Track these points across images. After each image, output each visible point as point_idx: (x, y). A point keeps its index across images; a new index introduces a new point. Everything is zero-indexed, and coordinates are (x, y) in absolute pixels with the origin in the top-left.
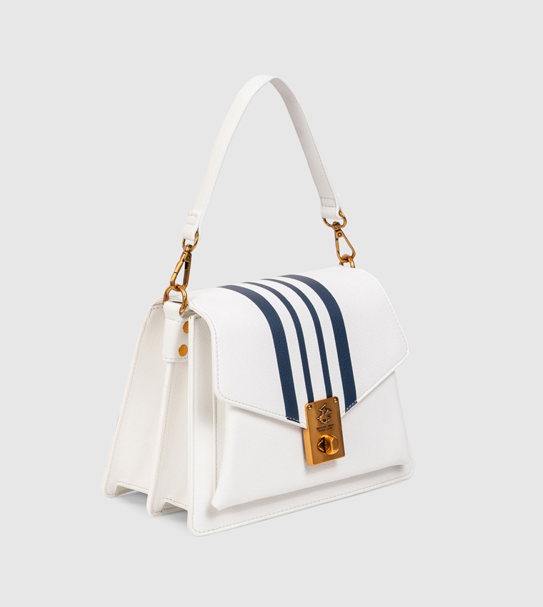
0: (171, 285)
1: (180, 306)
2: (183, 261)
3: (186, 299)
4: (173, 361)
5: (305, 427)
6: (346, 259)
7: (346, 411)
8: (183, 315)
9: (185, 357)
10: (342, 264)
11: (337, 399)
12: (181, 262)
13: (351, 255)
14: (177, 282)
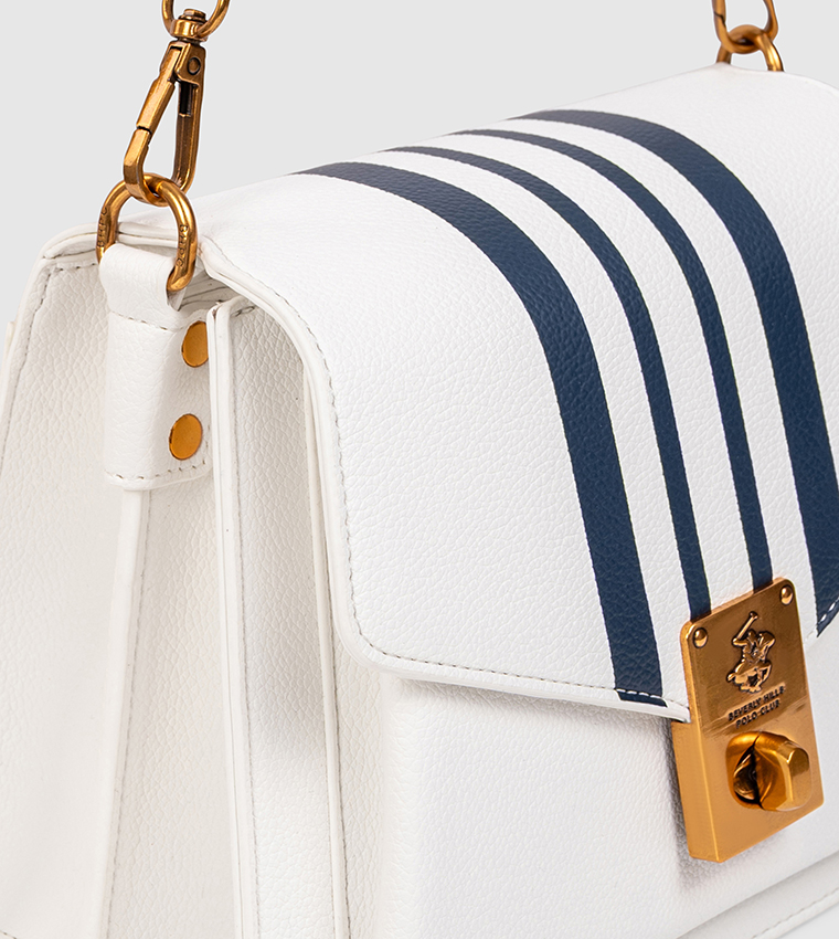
0: (127, 179)
1: (166, 264)
2: (174, 77)
3: (192, 235)
4: (147, 484)
5: (683, 714)
6: (747, 41)
7: (821, 627)
8: (179, 299)
9: (196, 459)
10: (725, 58)
11: (788, 585)
12: (165, 85)
13: (762, 24)
14: (149, 168)
